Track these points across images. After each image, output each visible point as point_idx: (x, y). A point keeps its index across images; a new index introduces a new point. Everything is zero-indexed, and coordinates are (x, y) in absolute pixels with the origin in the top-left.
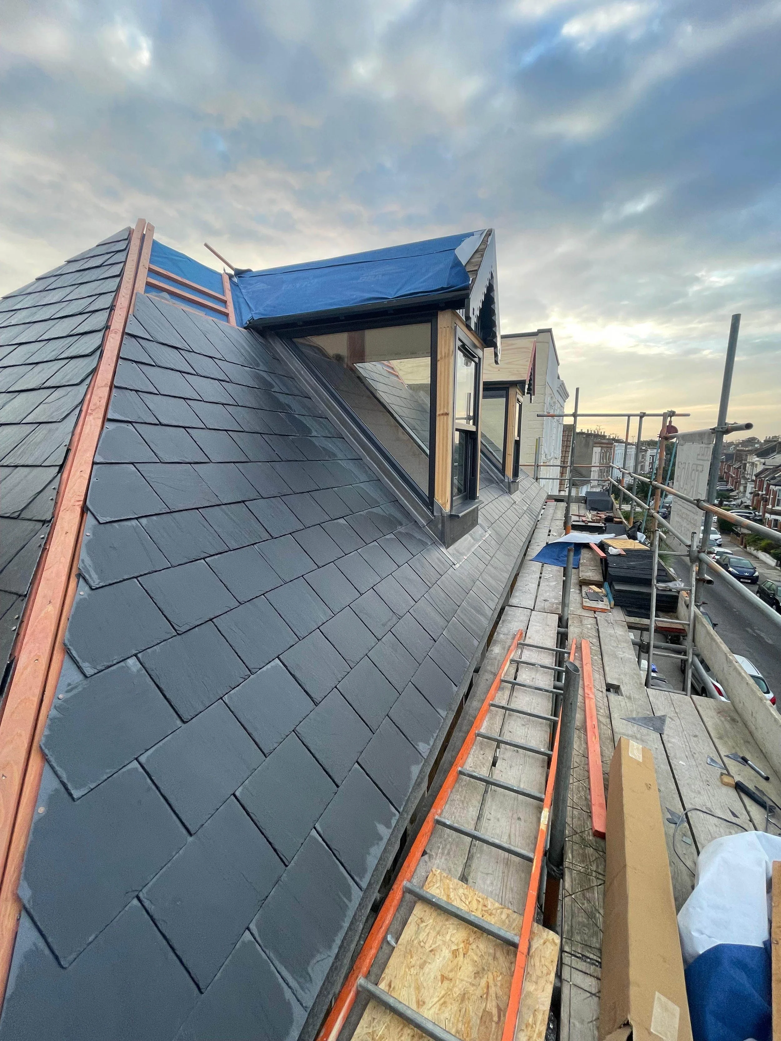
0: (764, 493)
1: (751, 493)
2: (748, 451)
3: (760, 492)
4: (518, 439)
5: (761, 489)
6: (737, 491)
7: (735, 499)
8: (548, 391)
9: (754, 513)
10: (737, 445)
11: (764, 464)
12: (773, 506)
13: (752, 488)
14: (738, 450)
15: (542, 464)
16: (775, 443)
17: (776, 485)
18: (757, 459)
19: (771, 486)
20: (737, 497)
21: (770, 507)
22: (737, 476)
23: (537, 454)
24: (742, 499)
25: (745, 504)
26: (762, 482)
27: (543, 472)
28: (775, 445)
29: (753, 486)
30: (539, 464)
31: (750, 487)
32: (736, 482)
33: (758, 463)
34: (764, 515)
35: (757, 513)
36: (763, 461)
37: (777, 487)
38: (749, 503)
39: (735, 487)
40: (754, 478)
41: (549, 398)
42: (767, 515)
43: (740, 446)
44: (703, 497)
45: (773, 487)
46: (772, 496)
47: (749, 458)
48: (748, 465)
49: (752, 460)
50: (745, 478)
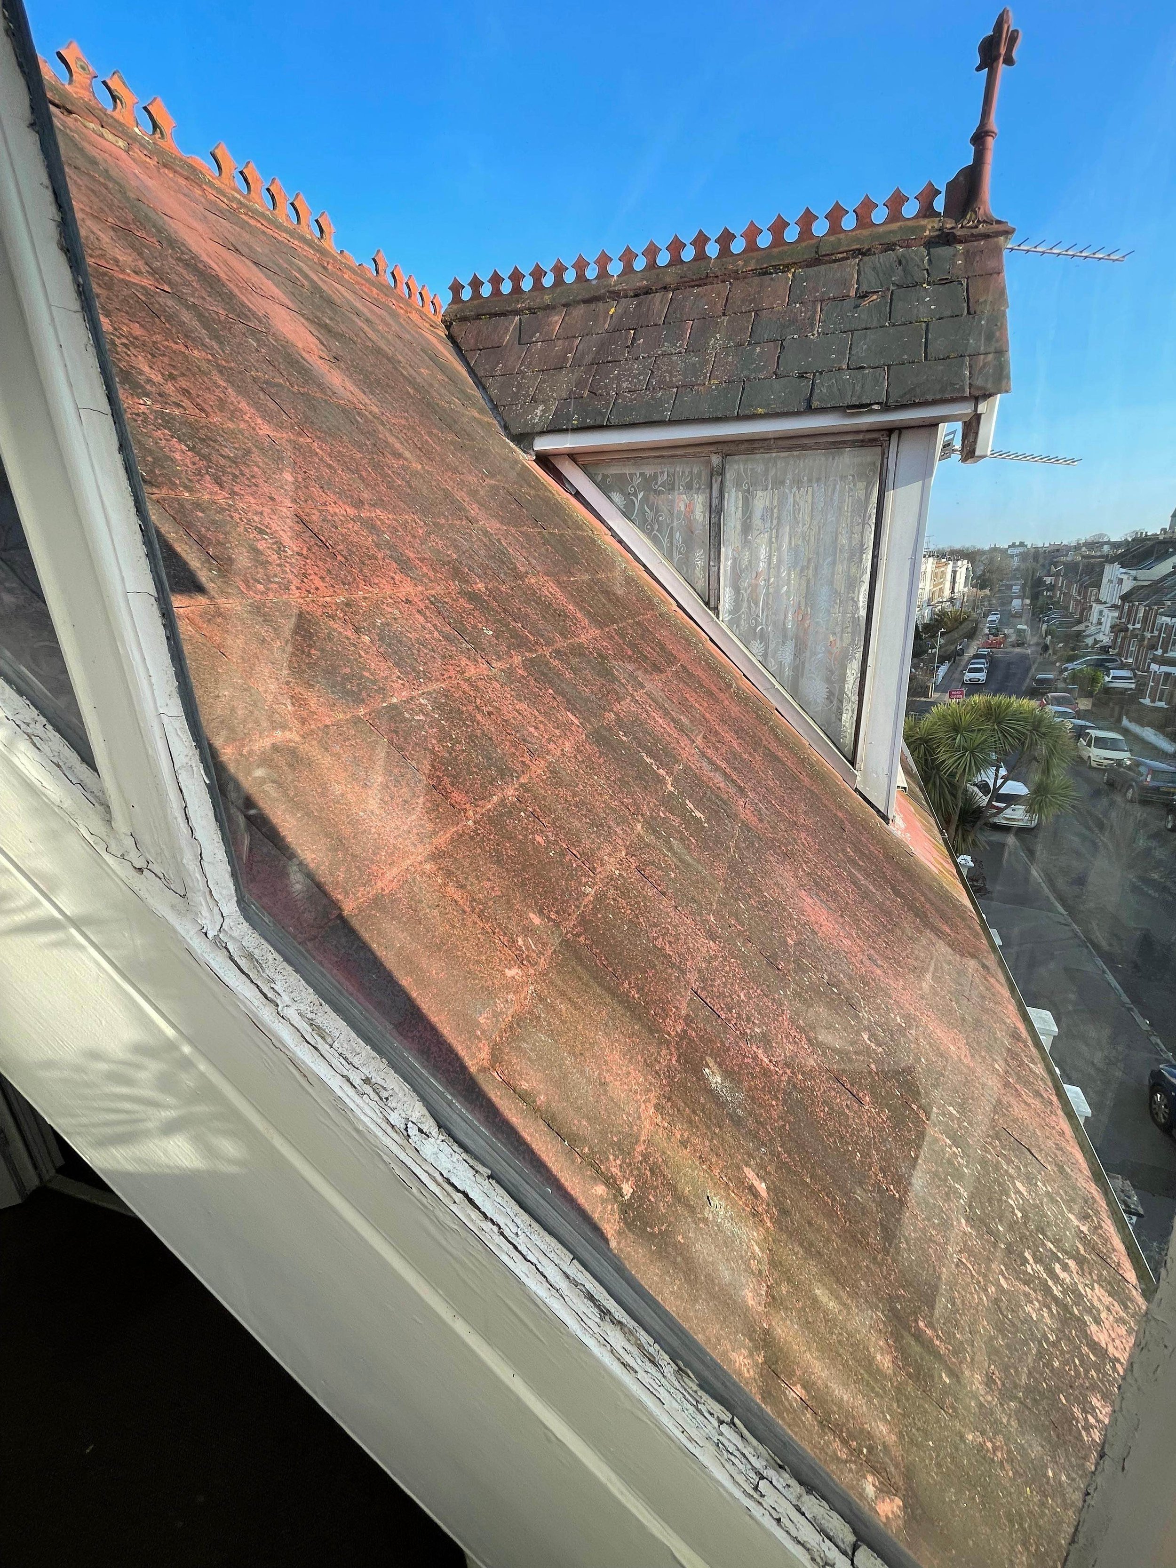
0: (1138, 626)
1: (1114, 627)
3: (1133, 626)
5: (1131, 620)
6: (1083, 622)
11: (1135, 579)
12: (1165, 651)
13: (1114, 617)
14: (1083, 556)
17: (1162, 615)
18: (1123, 570)
21: (1159, 652)
22: (1085, 597)
24: (1096, 636)
26: (1135, 609)
28: (1152, 546)
29: (1116, 615)
31: (1110, 617)
32: (1084, 609)
33: (1124, 577)
36: (1133, 573)
39: (1083, 617)
40: (1116, 602)
42: (1154, 666)
47: (1108, 568)
48: (1105, 580)
49: (1113, 571)
50: (1098, 601)
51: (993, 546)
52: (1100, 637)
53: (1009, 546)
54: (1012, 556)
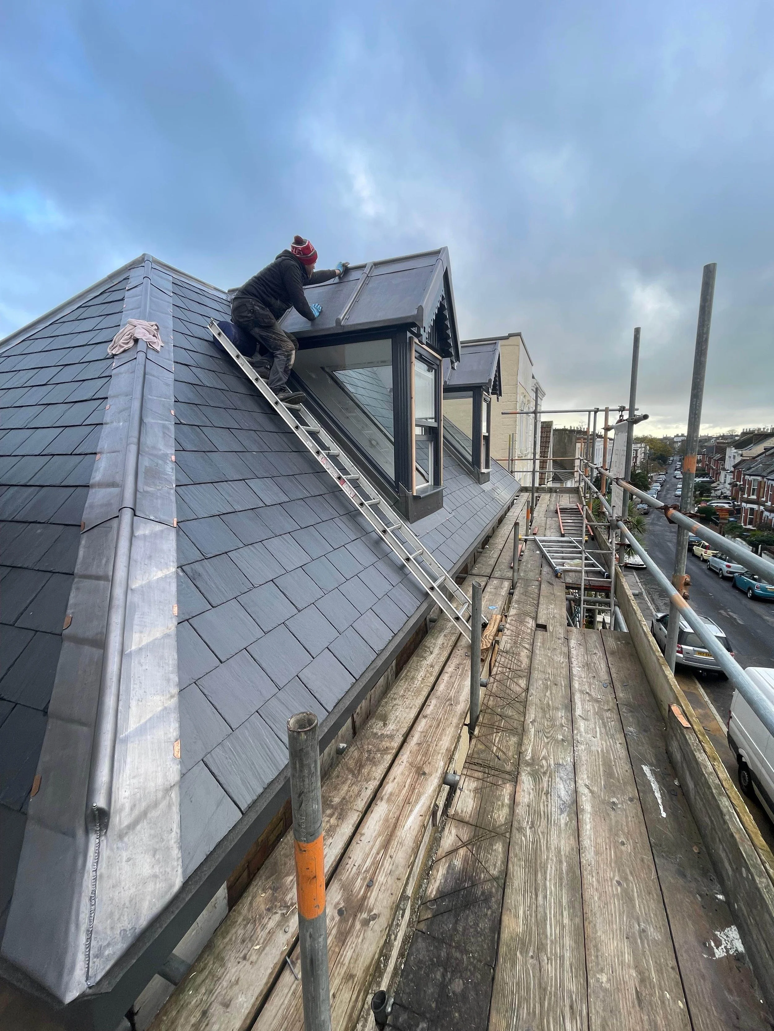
0: (742, 483)
1: (730, 484)
2: (727, 443)
3: (738, 483)
4: (487, 434)
5: (739, 479)
6: (718, 483)
7: (716, 490)
8: (520, 390)
9: (733, 503)
10: (717, 438)
11: (742, 455)
12: (749, 495)
13: (731, 478)
14: (718, 443)
15: (516, 458)
16: (752, 435)
17: (750, 475)
18: (735, 451)
19: (746, 477)
20: (718, 488)
21: (746, 496)
22: (717, 467)
23: (511, 449)
24: (723, 490)
25: (725, 494)
26: (739, 473)
27: (518, 466)
28: (752, 437)
29: (732, 477)
30: (514, 459)
31: (729, 478)
32: (717, 474)
33: (736, 455)
34: (741, 504)
35: (736, 503)
36: (740, 452)
37: (752, 477)
38: (728, 493)
39: (716, 479)
40: (732, 469)
41: (522, 397)
42: (744, 504)
43: (720, 438)
44: (622, 476)
45: (748, 477)
46: (747, 486)
47: (728, 450)
48: (727, 457)
49: (731, 452)
50: (724, 469)
51: (665, 436)
52: (724, 491)
53: (675, 436)
54: (677, 442)
